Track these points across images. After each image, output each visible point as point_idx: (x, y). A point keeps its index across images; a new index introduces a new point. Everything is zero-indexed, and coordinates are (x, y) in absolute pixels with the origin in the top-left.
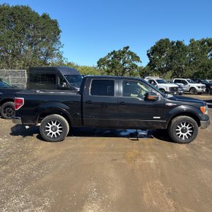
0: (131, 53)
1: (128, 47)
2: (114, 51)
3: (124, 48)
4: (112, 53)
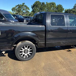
0: (26, 6)
1: (24, 3)
2: (19, 5)
3: (23, 4)
4: (18, 6)
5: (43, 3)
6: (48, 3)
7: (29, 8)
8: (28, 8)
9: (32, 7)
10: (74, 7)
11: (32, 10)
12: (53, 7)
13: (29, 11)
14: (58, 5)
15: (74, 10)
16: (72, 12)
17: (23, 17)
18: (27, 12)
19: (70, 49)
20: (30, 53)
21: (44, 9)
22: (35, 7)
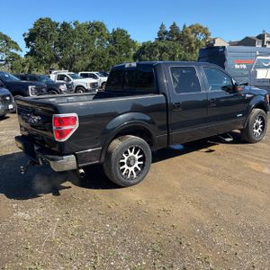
5: (65, 26)
6: (80, 23)
7: (16, 43)
8: (12, 42)
9: (25, 39)
10: (159, 34)
11: (29, 50)
12: (99, 37)
13: (19, 53)
14: (116, 29)
15: (162, 44)
16: (157, 50)
17: (17, 76)
18: (14, 57)
19: (211, 148)
20: (139, 165)
21: (72, 44)
22: (39, 41)
